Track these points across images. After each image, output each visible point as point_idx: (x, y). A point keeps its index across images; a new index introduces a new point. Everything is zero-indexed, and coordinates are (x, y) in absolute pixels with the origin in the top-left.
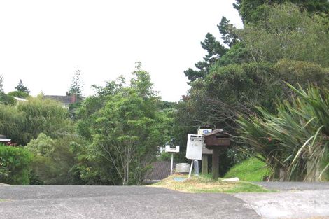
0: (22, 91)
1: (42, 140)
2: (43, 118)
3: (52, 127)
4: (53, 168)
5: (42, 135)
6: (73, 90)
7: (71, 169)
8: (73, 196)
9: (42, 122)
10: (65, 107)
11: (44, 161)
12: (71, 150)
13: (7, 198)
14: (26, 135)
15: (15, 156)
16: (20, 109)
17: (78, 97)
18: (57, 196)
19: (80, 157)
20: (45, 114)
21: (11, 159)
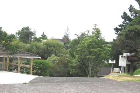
0: (44, 37)
1: (53, 57)
2: (53, 48)
3: (57, 52)
4: (58, 69)
5: (53, 55)
6: (65, 36)
7: (66, 70)
8: (71, 82)
9: (53, 50)
10: (62, 43)
11: (55, 66)
12: (66, 62)
13: (42, 82)
14: (46, 55)
15: (43, 64)
16: (44, 44)
17: (68, 39)
18: (63, 82)
19: (70, 65)
20: (54, 46)
21: (41, 65)
